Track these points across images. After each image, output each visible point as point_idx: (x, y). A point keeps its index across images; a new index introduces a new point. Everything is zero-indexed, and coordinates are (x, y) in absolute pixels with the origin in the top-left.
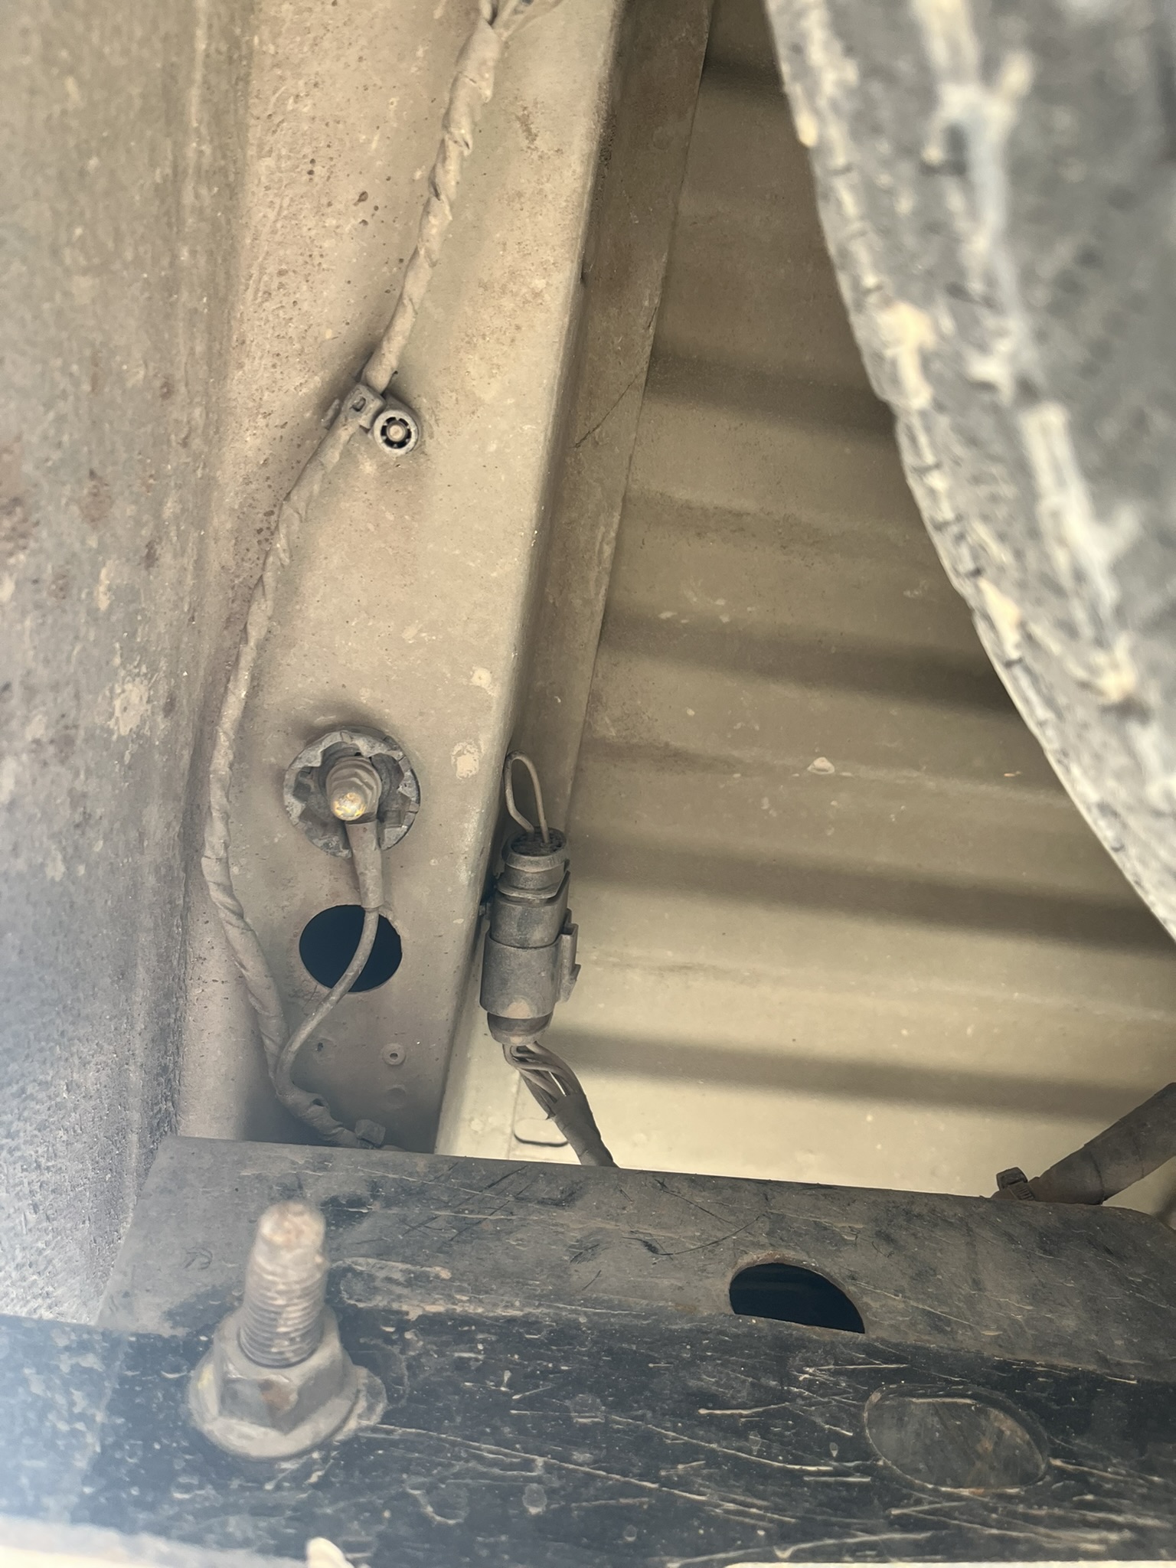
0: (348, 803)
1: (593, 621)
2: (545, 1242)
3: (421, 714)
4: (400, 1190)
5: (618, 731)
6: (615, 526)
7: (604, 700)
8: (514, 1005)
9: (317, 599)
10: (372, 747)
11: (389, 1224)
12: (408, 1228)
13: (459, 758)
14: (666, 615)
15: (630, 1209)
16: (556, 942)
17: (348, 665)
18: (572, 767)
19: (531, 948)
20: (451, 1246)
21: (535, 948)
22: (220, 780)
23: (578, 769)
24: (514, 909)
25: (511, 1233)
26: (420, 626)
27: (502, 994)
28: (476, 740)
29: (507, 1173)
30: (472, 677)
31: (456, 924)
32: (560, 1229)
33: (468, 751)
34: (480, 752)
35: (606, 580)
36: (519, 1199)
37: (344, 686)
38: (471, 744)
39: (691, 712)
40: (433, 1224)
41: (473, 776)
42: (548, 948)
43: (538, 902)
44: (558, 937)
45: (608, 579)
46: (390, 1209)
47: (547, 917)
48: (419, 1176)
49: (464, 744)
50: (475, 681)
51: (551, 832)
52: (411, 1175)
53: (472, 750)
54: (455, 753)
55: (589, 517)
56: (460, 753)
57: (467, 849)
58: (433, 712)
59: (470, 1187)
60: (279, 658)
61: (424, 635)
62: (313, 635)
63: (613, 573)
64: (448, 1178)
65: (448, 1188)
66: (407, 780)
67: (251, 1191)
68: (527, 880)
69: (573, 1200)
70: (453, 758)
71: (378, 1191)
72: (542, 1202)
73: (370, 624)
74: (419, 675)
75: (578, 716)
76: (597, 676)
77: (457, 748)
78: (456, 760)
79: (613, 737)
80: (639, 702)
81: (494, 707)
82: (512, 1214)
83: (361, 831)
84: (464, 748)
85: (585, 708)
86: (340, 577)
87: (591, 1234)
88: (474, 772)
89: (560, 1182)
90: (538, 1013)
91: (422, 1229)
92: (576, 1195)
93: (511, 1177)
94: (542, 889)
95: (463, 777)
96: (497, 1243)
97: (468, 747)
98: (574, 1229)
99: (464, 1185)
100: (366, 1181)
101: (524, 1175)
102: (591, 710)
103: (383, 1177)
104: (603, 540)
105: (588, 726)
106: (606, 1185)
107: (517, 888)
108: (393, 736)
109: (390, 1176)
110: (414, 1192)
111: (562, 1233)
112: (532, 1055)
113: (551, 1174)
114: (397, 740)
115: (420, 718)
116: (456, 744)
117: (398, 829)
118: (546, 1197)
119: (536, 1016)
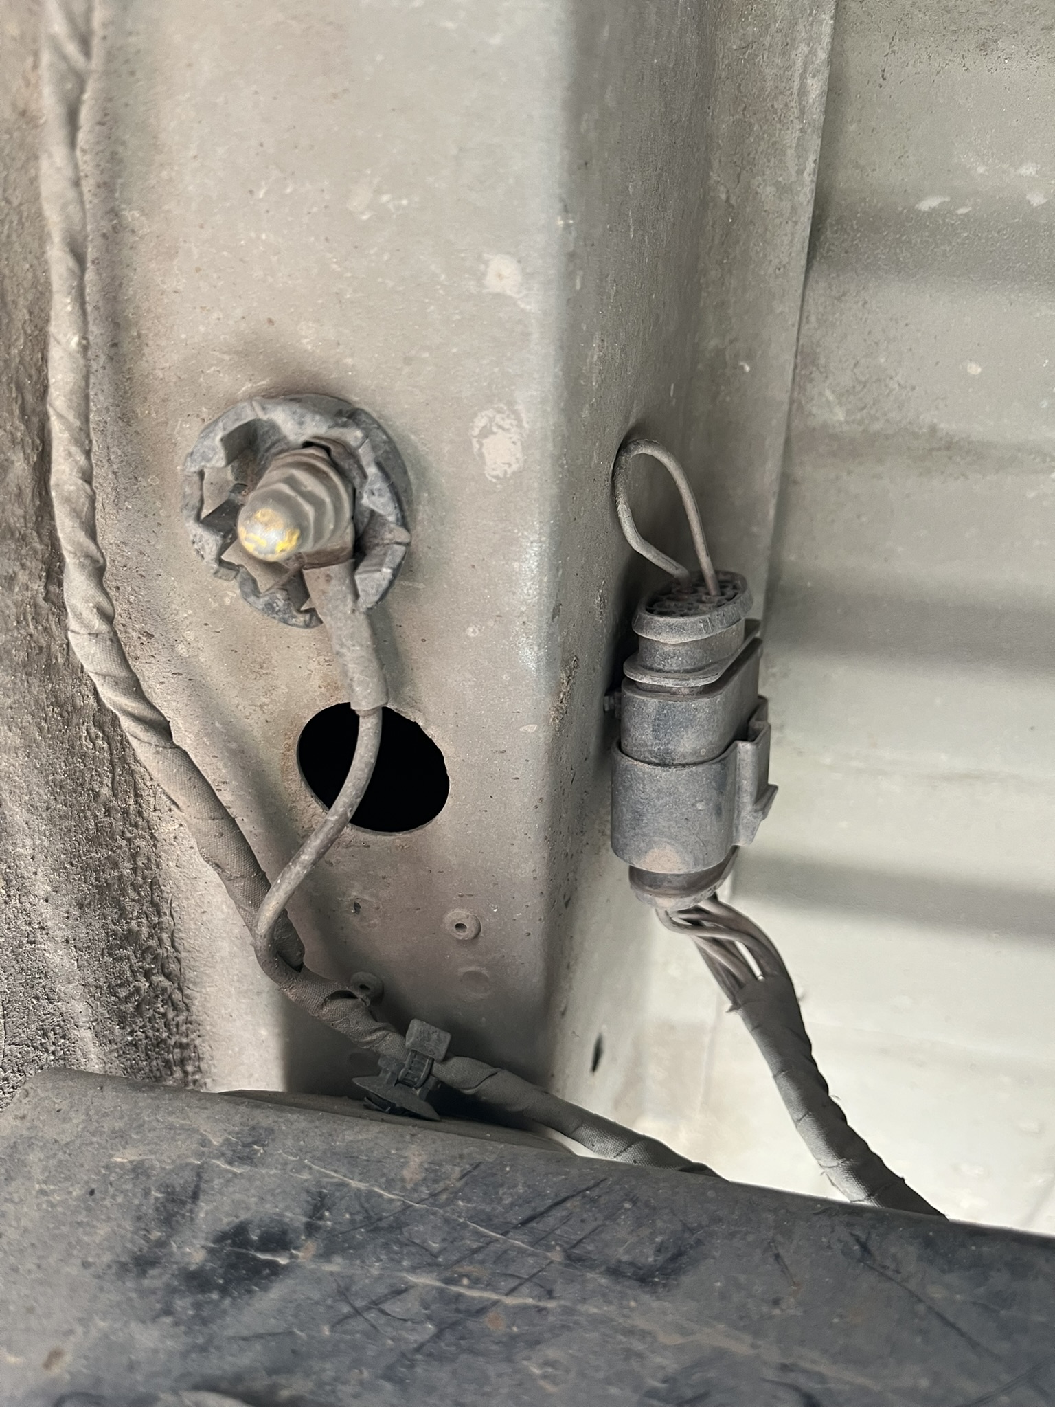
0: (259, 529)
1: (796, 223)
2: (601, 1375)
3: (408, 361)
4: (359, 1218)
5: (848, 412)
6: (826, 40)
7: (822, 361)
8: (655, 852)
9: (192, 153)
10: (301, 423)
11: (316, 1296)
12: (346, 1309)
13: (485, 441)
14: (928, 204)
15: (791, 1308)
16: (722, 755)
17: (270, 280)
18: (774, 476)
19: (676, 766)
20: (412, 1366)
21: (684, 766)
22: (67, 500)
23: (786, 481)
24: (645, 704)
25: (538, 1343)
26: (377, 180)
27: (637, 835)
28: (511, 403)
29: (563, 1195)
30: (484, 274)
31: (526, 733)
32: (638, 1346)
33: (500, 427)
34: (520, 426)
35: (815, 143)
36: (575, 1259)
37: (271, 321)
38: (500, 411)
39: (974, 369)
40: (395, 1307)
41: (514, 473)
42: (706, 766)
43: (687, 691)
44: (729, 746)
45: (819, 141)
46: (329, 1262)
47: (701, 716)
48: (404, 1189)
49: (490, 413)
50: (493, 284)
51: (722, 577)
52: (389, 1185)
53: (506, 424)
54: (476, 432)
55: (779, 31)
56: (486, 433)
57: (524, 608)
58: (426, 355)
59: (488, 1221)
60: (159, 280)
61: (385, 198)
62: (202, 227)
63: (830, 133)
64: (455, 1195)
65: (447, 1221)
66: (372, 483)
67: (114, 1197)
68: (666, 656)
69: (678, 1272)
70: (474, 441)
71: (321, 1218)
72: (615, 1272)
73: (289, 190)
74: (390, 284)
75: (778, 389)
76: (808, 322)
77: (480, 422)
78: (481, 445)
79: (841, 423)
80: (882, 360)
81: (536, 336)
82: (550, 1294)
83: (322, 580)
84: (491, 420)
85: (790, 377)
86: (220, 100)
87: (698, 1365)
88: (515, 467)
89: (659, 1224)
90: (696, 864)
91: (371, 1315)
92: (685, 1259)
93: (568, 1204)
94: (694, 670)
95: (497, 477)
96: (505, 1368)
97: (498, 417)
98: (665, 1347)
99: (476, 1217)
100: (308, 1192)
101: (593, 1201)
102: (799, 381)
103: (342, 1185)
104: (805, 71)
105: (796, 407)
106: (750, 1238)
107: (651, 669)
108: (366, 408)
109: (354, 1184)
110: (383, 1224)
111: (639, 1355)
112: (706, 916)
113: (647, 1205)
114: (375, 415)
115: (406, 370)
116: (475, 415)
117: (377, 575)
118: (625, 1258)
119: (693, 871)
